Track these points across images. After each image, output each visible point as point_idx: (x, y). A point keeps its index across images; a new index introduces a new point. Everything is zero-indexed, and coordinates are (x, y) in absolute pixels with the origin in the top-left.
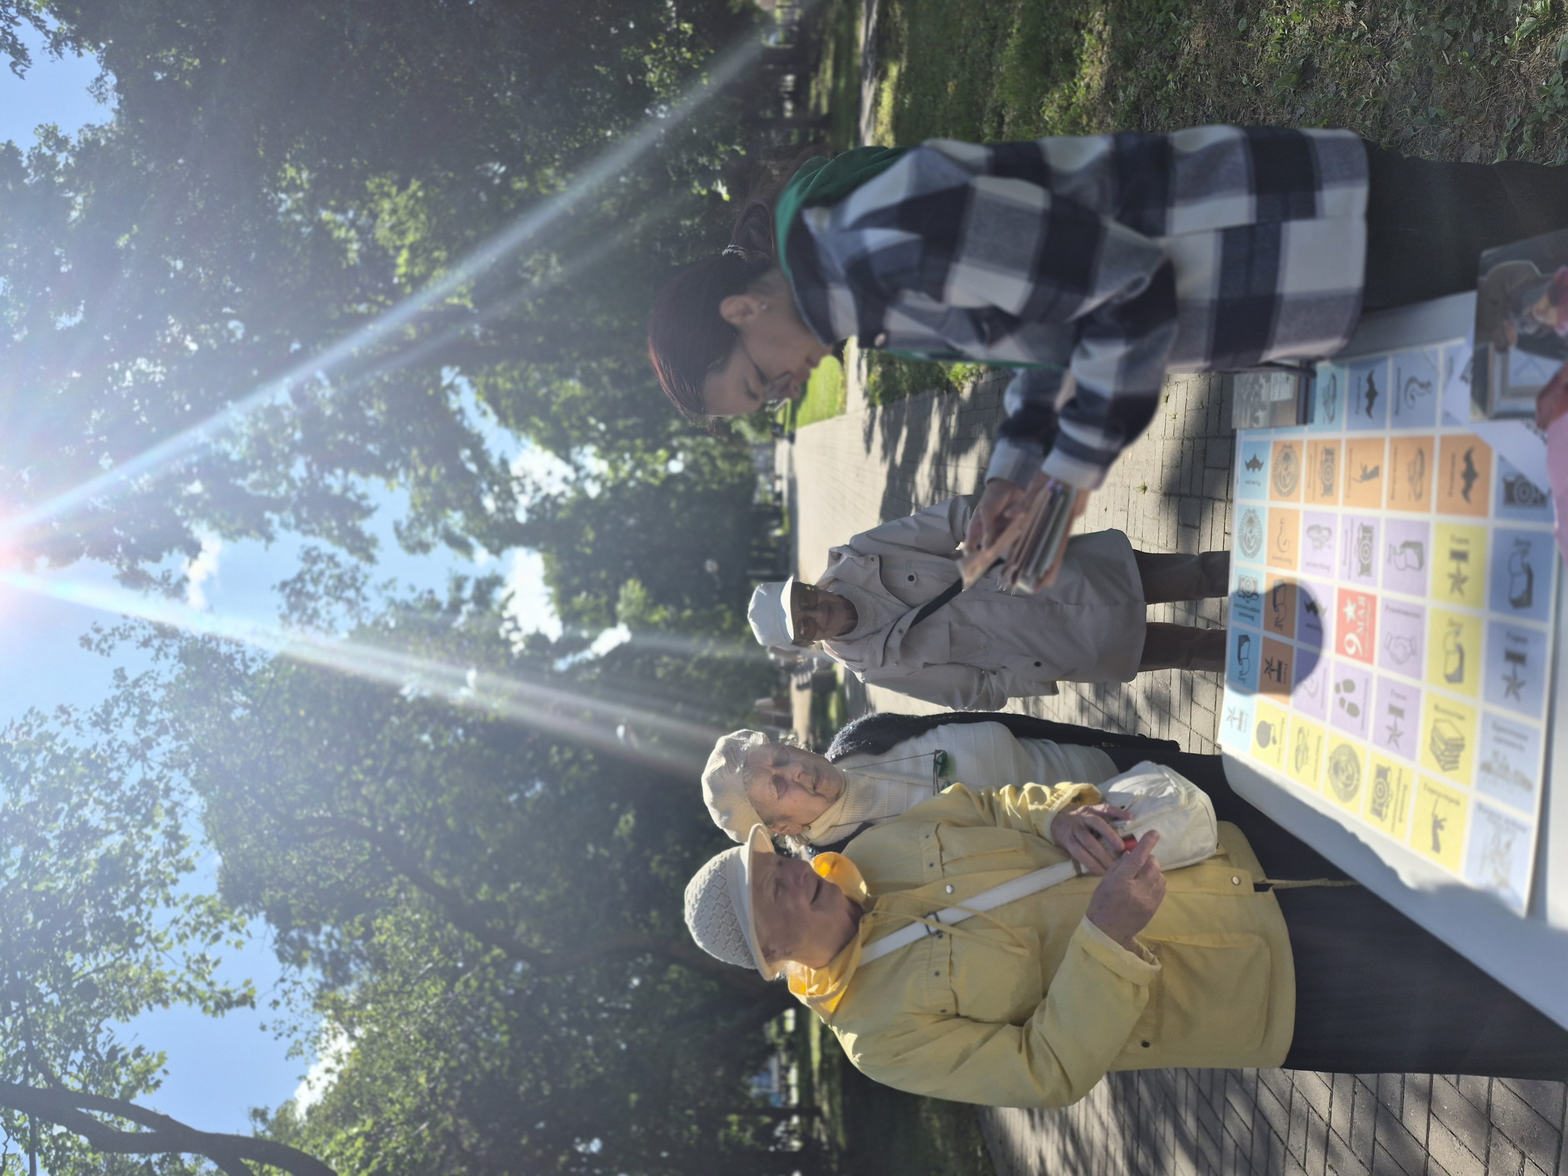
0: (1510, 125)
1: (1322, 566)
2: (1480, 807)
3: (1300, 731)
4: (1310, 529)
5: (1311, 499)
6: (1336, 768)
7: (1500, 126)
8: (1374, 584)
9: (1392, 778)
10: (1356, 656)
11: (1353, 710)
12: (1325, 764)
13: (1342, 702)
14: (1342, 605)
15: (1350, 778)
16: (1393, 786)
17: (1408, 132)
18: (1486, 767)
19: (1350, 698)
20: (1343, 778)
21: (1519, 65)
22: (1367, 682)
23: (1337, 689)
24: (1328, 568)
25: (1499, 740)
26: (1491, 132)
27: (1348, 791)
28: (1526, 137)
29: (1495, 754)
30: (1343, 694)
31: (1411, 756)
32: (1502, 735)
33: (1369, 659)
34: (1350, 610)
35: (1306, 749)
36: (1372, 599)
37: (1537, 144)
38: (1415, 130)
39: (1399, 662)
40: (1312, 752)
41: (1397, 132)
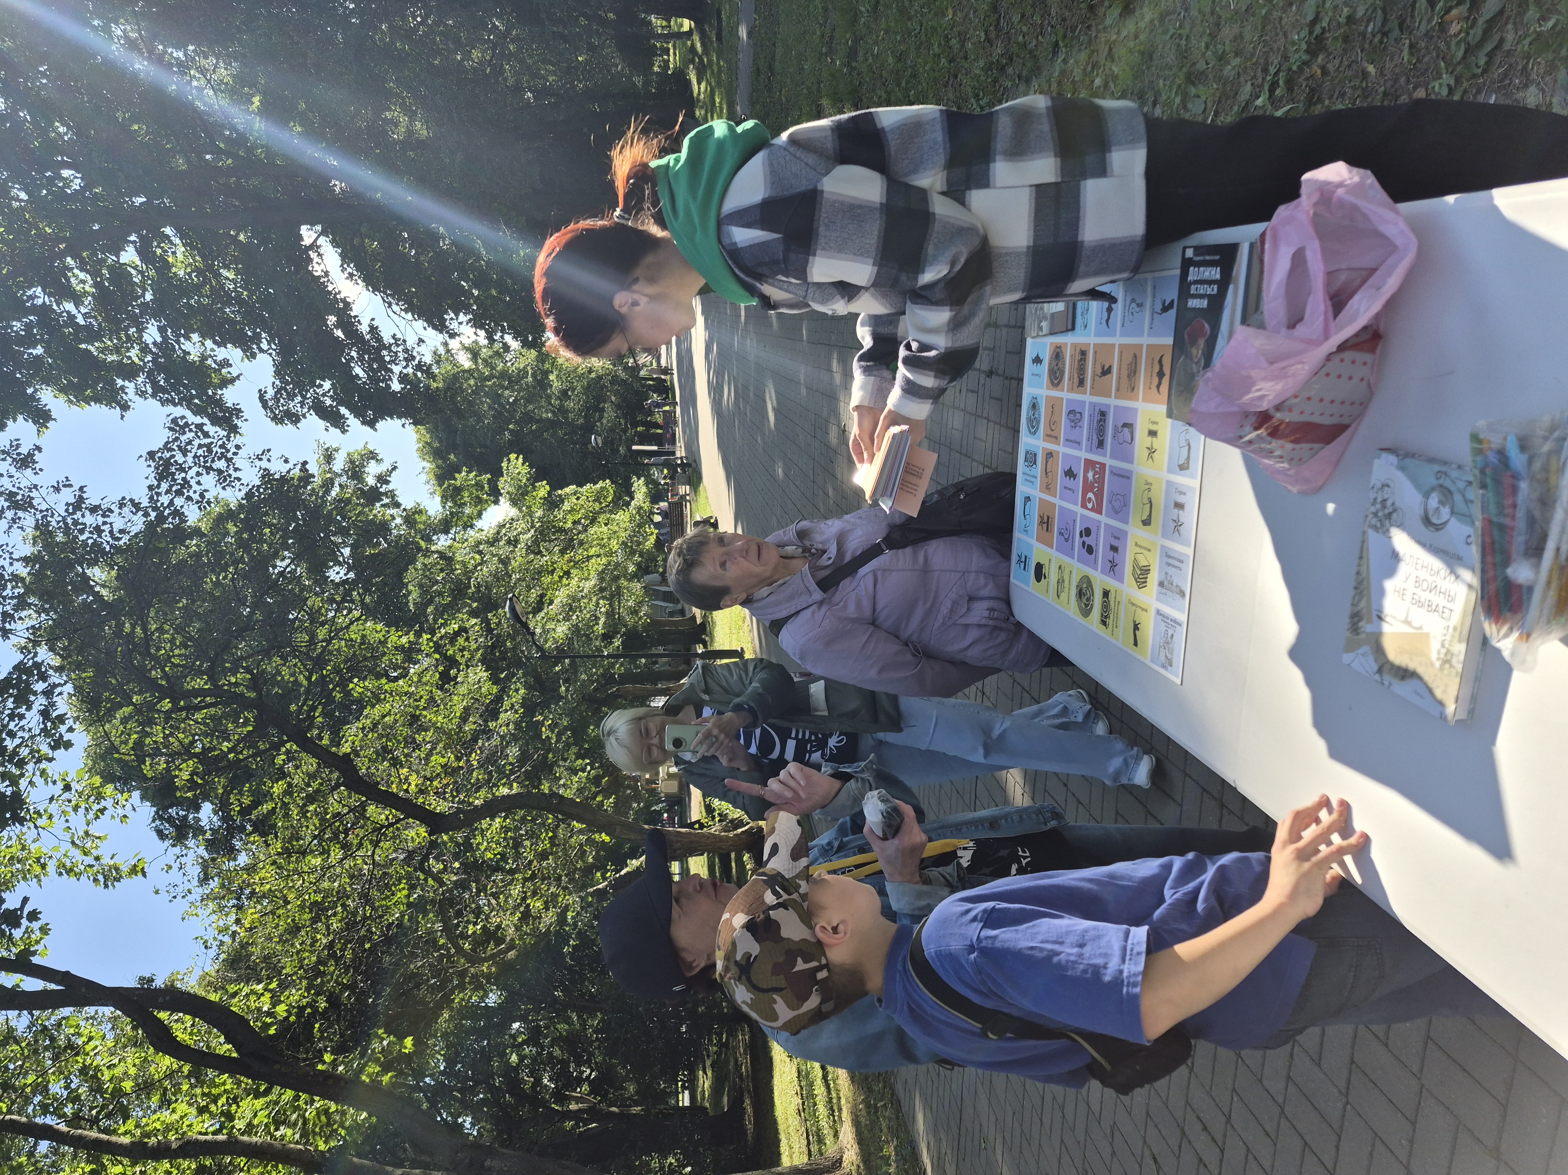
0: (1272, 70)
1: (1075, 442)
2: (1158, 612)
3: (1060, 568)
4: (1070, 412)
5: (1070, 390)
6: (1080, 594)
7: (1265, 70)
8: (1105, 455)
9: (1112, 596)
10: (1092, 510)
11: (1090, 550)
12: (1074, 591)
13: (1084, 543)
14: (1086, 471)
15: (1088, 600)
16: (1112, 603)
17: (1201, 66)
18: (1161, 584)
19: (1089, 541)
20: (1084, 600)
21: (1281, 18)
22: (1098, 528)
23: (1081, 536)
24: (1079, 443)
25: (1169, 564)
26: (1259, 74)
27: (1086, 611)
28: (1281, 82)
29: (1166, 573)
30: (1084, 538)
31: (1121, 580)
32: (1170, 561)
33: (1100, 512)
34: (1090, 475)
35: (1063, 581)
36: (1103, 466)
37: (1288, 89)
38: (1207, 64)
39: (1117, 513)
40: (1066, 582)
41: (1194, 64)
